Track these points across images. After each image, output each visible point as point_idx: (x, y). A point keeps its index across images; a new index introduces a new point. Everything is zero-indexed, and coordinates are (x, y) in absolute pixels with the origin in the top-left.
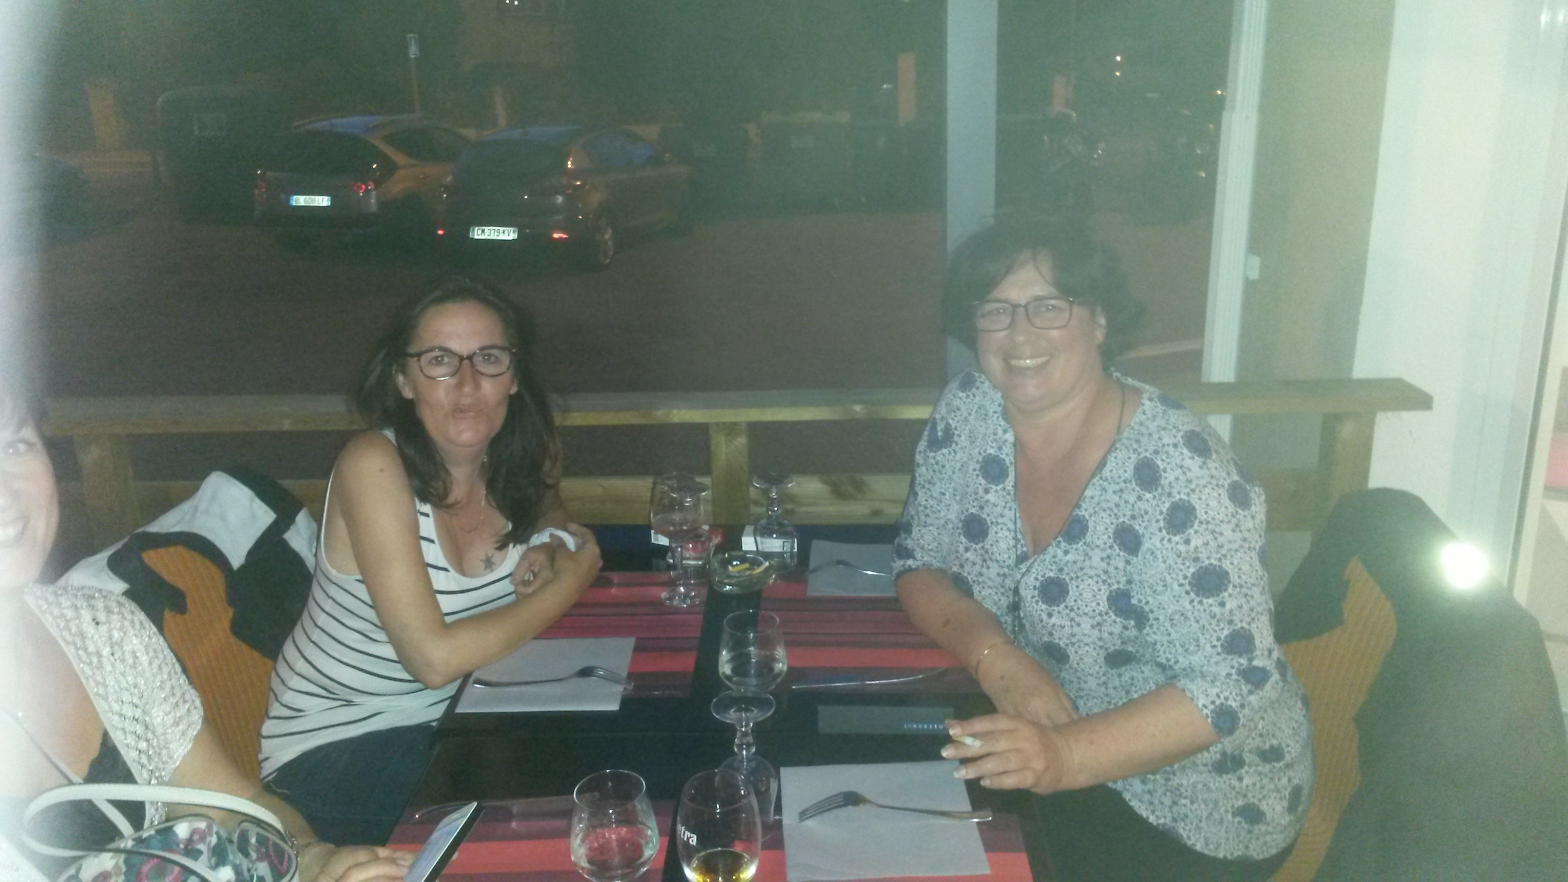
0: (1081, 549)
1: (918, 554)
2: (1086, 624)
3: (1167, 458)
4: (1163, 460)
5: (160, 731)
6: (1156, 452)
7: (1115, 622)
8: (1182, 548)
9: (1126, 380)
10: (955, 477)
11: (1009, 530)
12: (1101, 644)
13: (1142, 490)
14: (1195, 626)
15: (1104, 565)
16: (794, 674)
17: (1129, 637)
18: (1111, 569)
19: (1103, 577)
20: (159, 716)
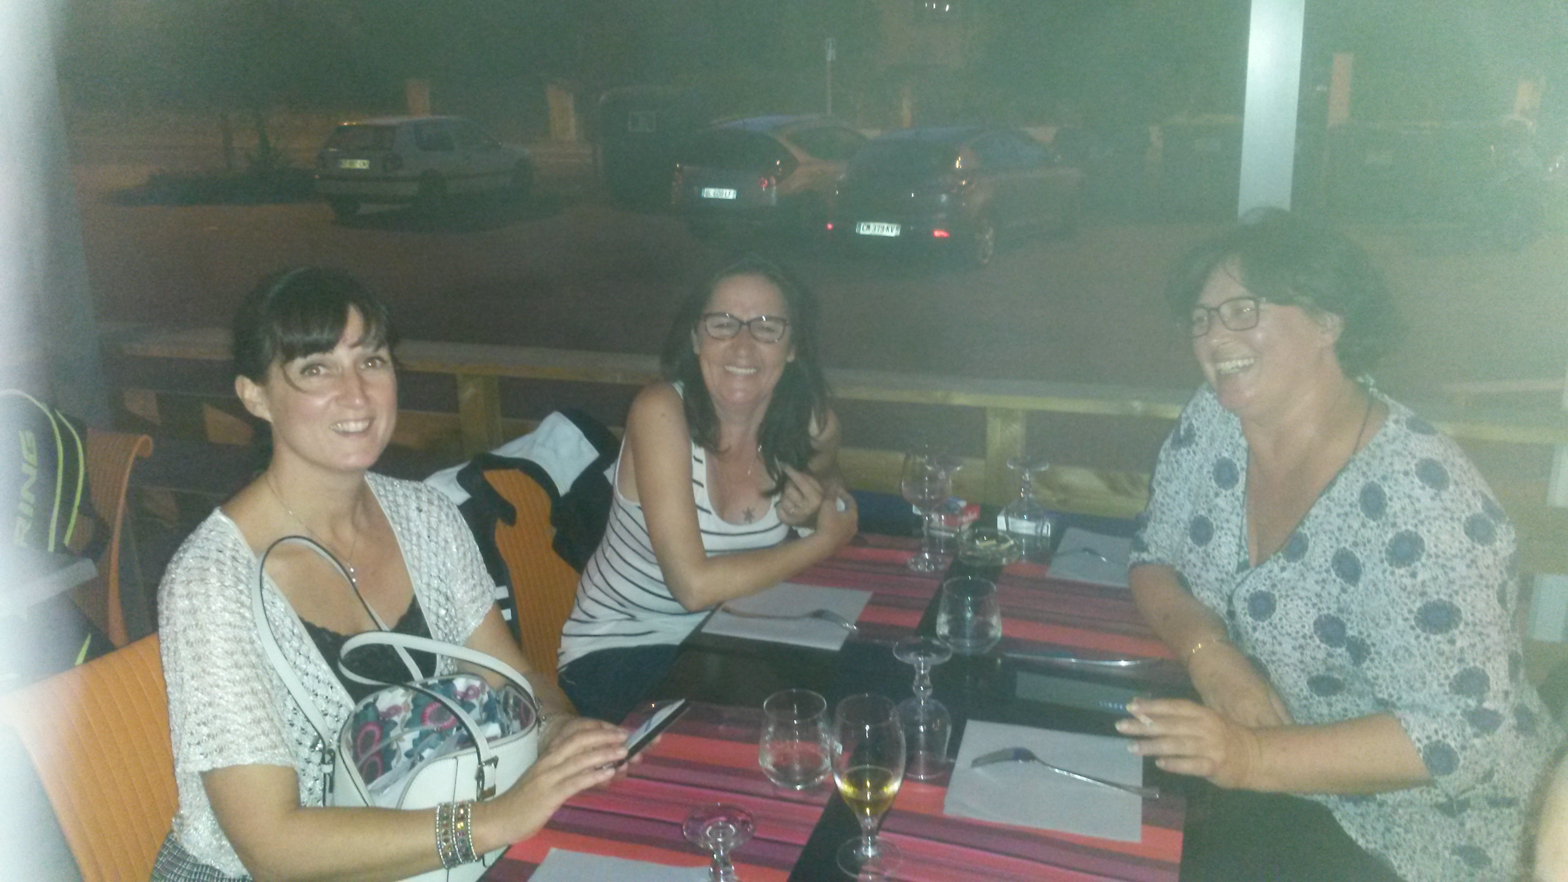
0: (1298, 568)
1: (1152, 549)
2: (1287, 645)
3: (1395, 485)
4: (1390, 487)
5: (458, 605)
6: (1384, 478)
7: (1319, 647)
8: (1407, 581)
9: (1383, 397)
10: (1192, 478)
11: (1233, 535)
12: (1302, 667)
13: (1367, 516)
14: (1421, 664)
15: (1318, 588)
16: (1007, 642)
17: (1334, 665)
18: (1324, 594)
19: (1315, 600)
20: (460, 592)
